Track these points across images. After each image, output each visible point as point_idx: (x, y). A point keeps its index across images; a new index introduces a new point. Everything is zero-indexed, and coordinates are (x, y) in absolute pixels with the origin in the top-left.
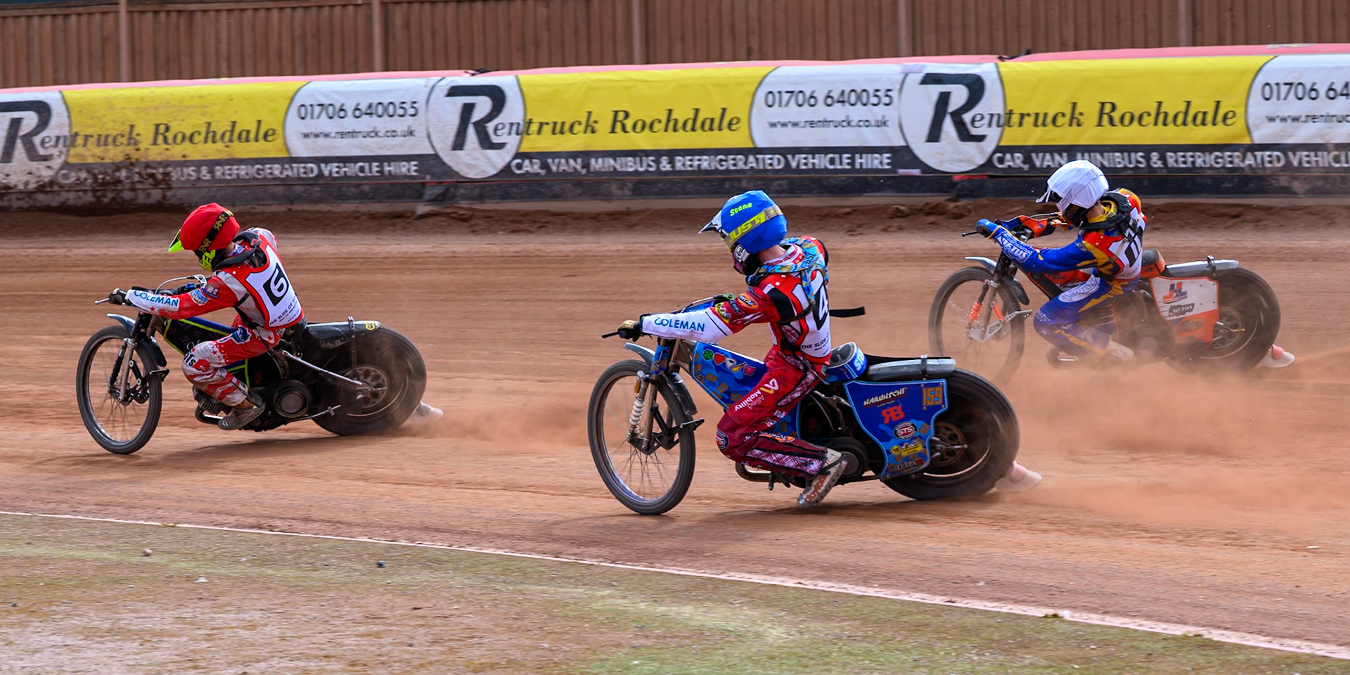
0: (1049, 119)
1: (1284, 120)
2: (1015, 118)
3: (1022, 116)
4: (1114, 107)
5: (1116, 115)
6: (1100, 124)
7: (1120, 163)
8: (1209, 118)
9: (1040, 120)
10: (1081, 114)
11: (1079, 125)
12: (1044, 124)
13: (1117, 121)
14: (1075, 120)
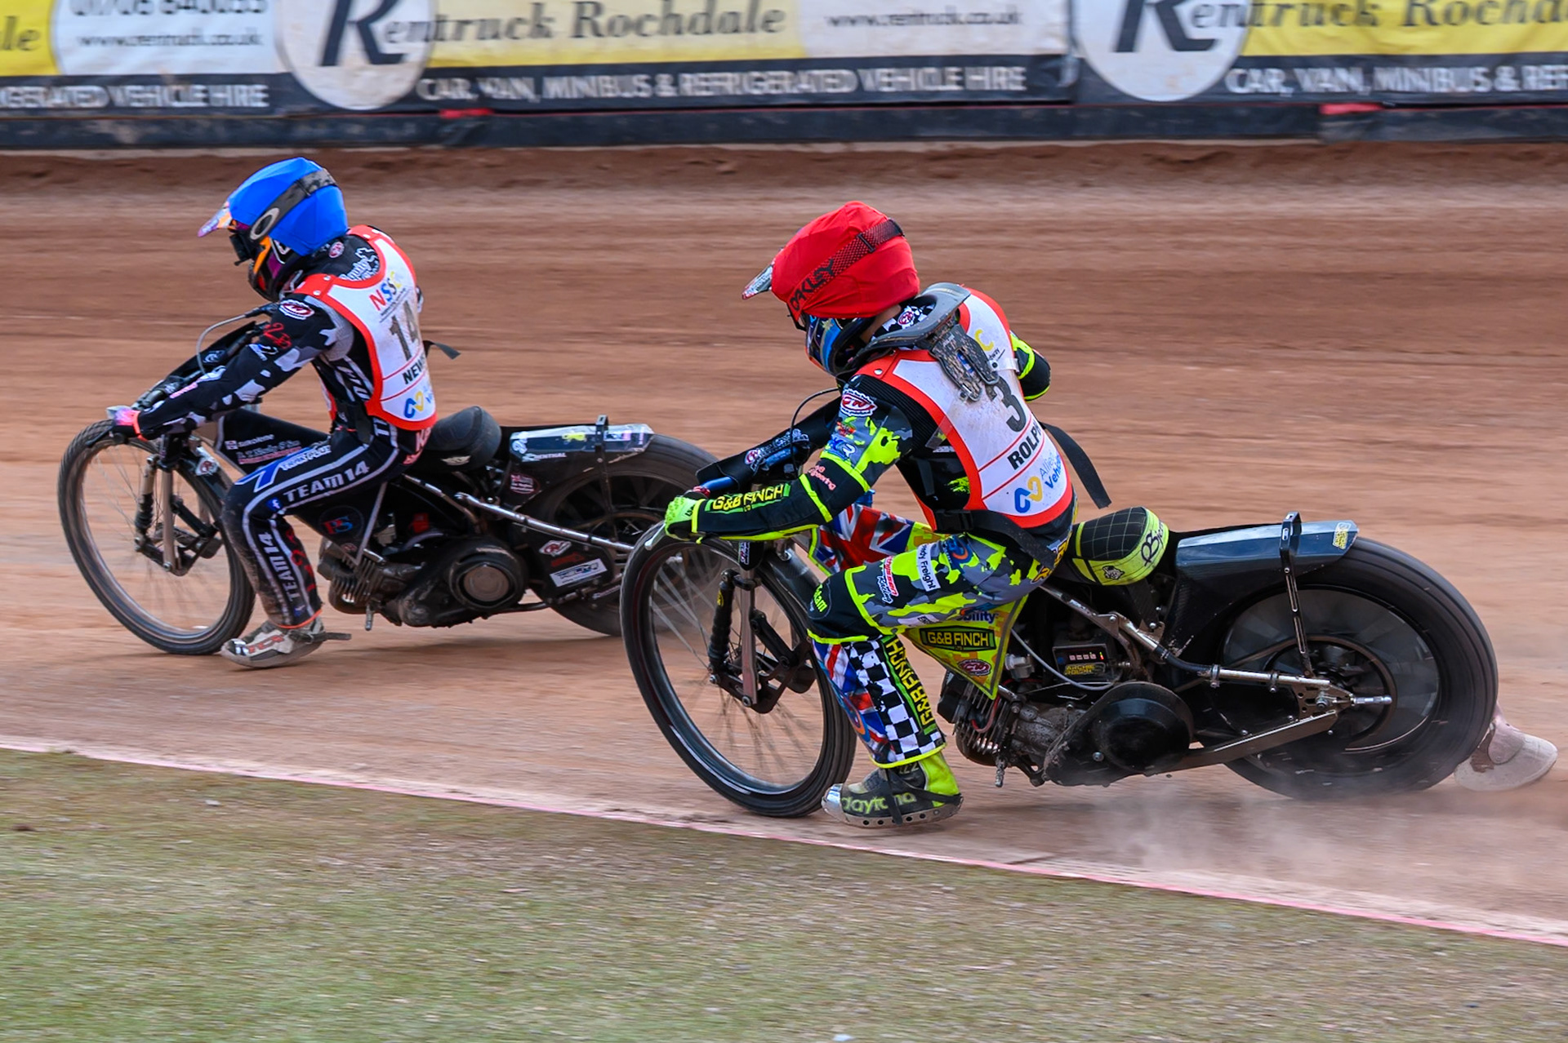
0: (502, 29)
1: (853, 21)
2: (449, 29)
3: (463, 24)
4: (598, 9)
5: (602, 20)
6: (578, 35)
7: (606, 90)
8: (743, 22)
9: (489, 32)
10: (550, 20)
11: (548, 35)
12: (496, 36)
13: (603, 29)
14: (540, 29)
